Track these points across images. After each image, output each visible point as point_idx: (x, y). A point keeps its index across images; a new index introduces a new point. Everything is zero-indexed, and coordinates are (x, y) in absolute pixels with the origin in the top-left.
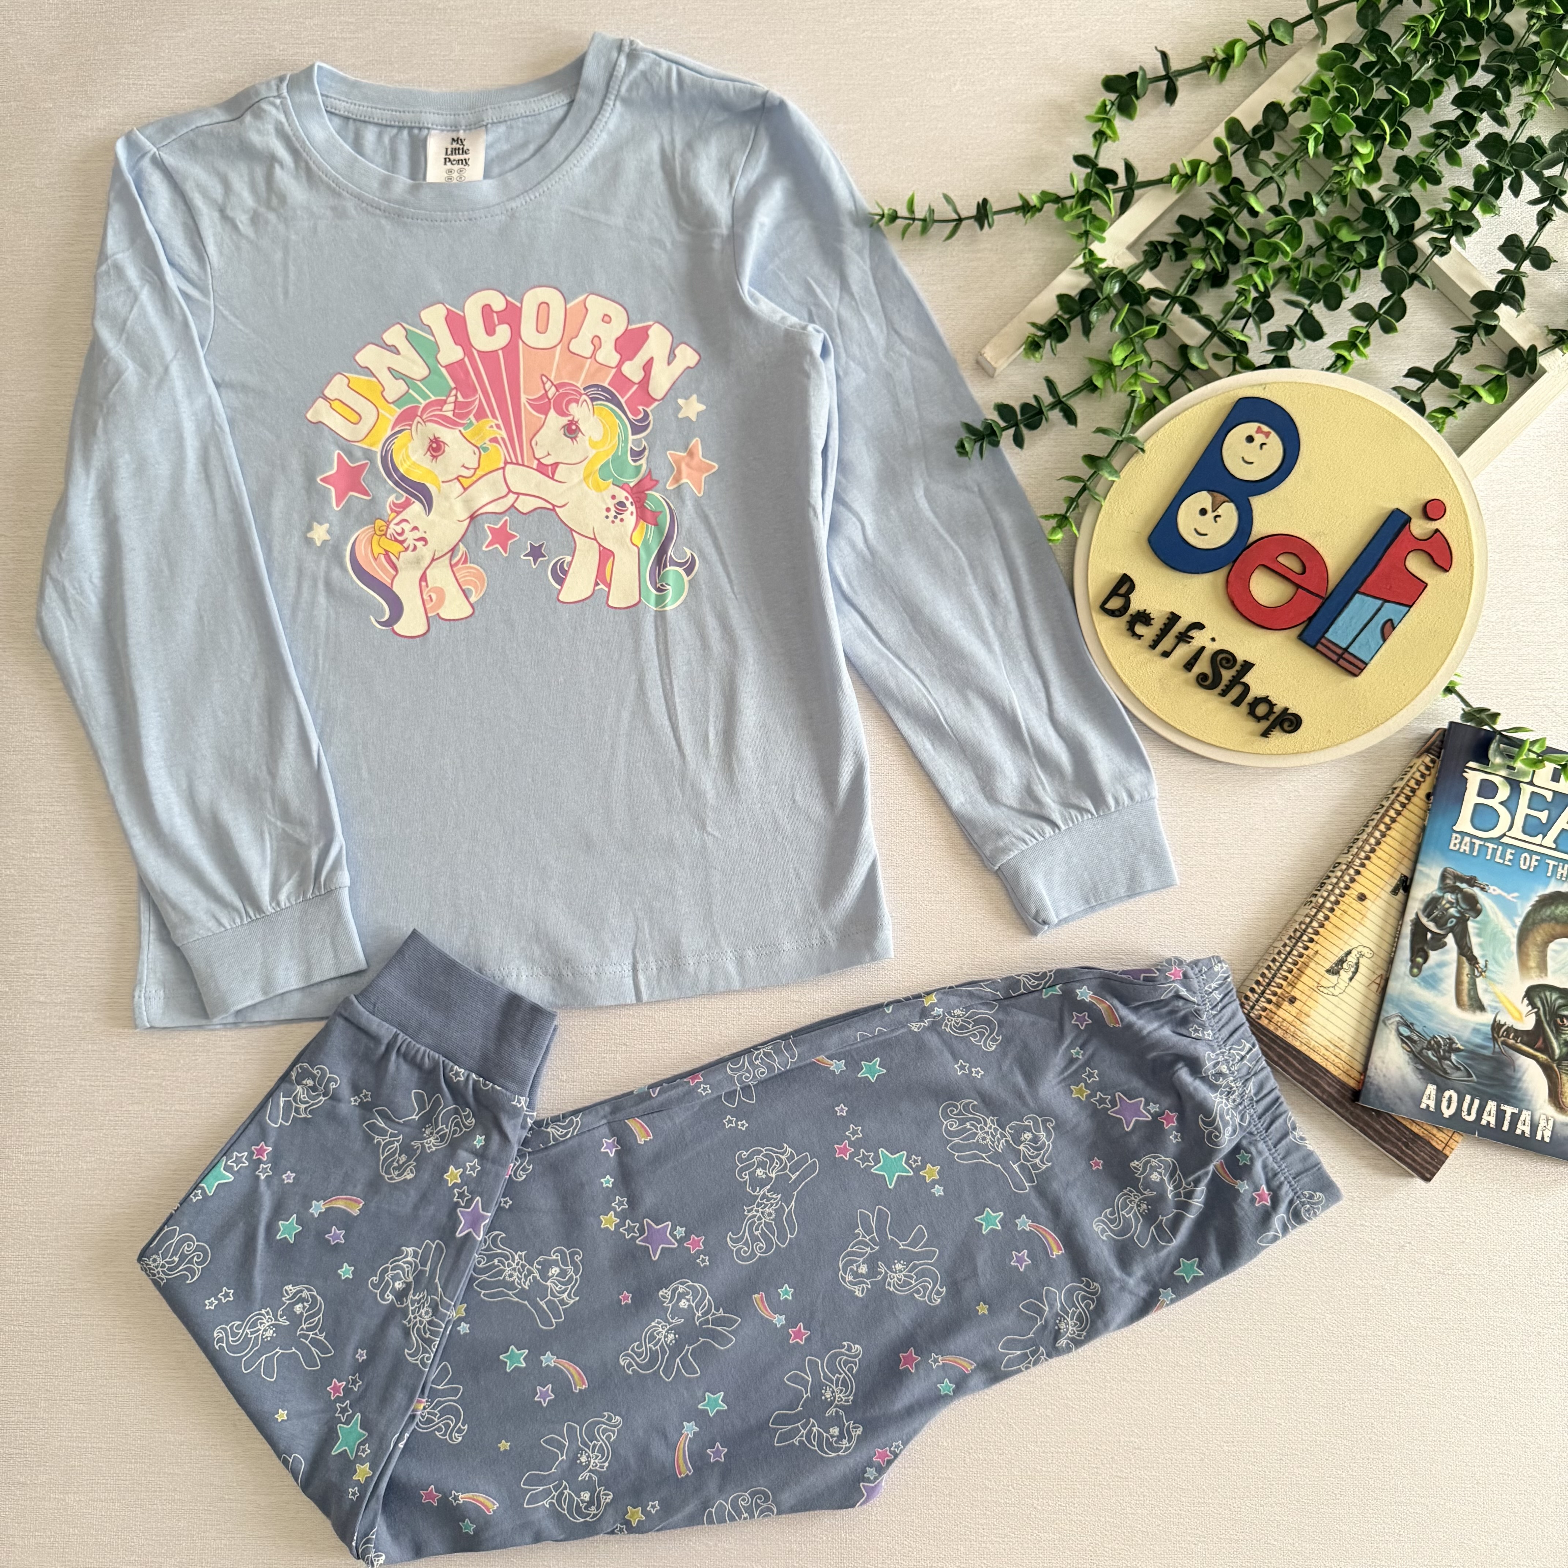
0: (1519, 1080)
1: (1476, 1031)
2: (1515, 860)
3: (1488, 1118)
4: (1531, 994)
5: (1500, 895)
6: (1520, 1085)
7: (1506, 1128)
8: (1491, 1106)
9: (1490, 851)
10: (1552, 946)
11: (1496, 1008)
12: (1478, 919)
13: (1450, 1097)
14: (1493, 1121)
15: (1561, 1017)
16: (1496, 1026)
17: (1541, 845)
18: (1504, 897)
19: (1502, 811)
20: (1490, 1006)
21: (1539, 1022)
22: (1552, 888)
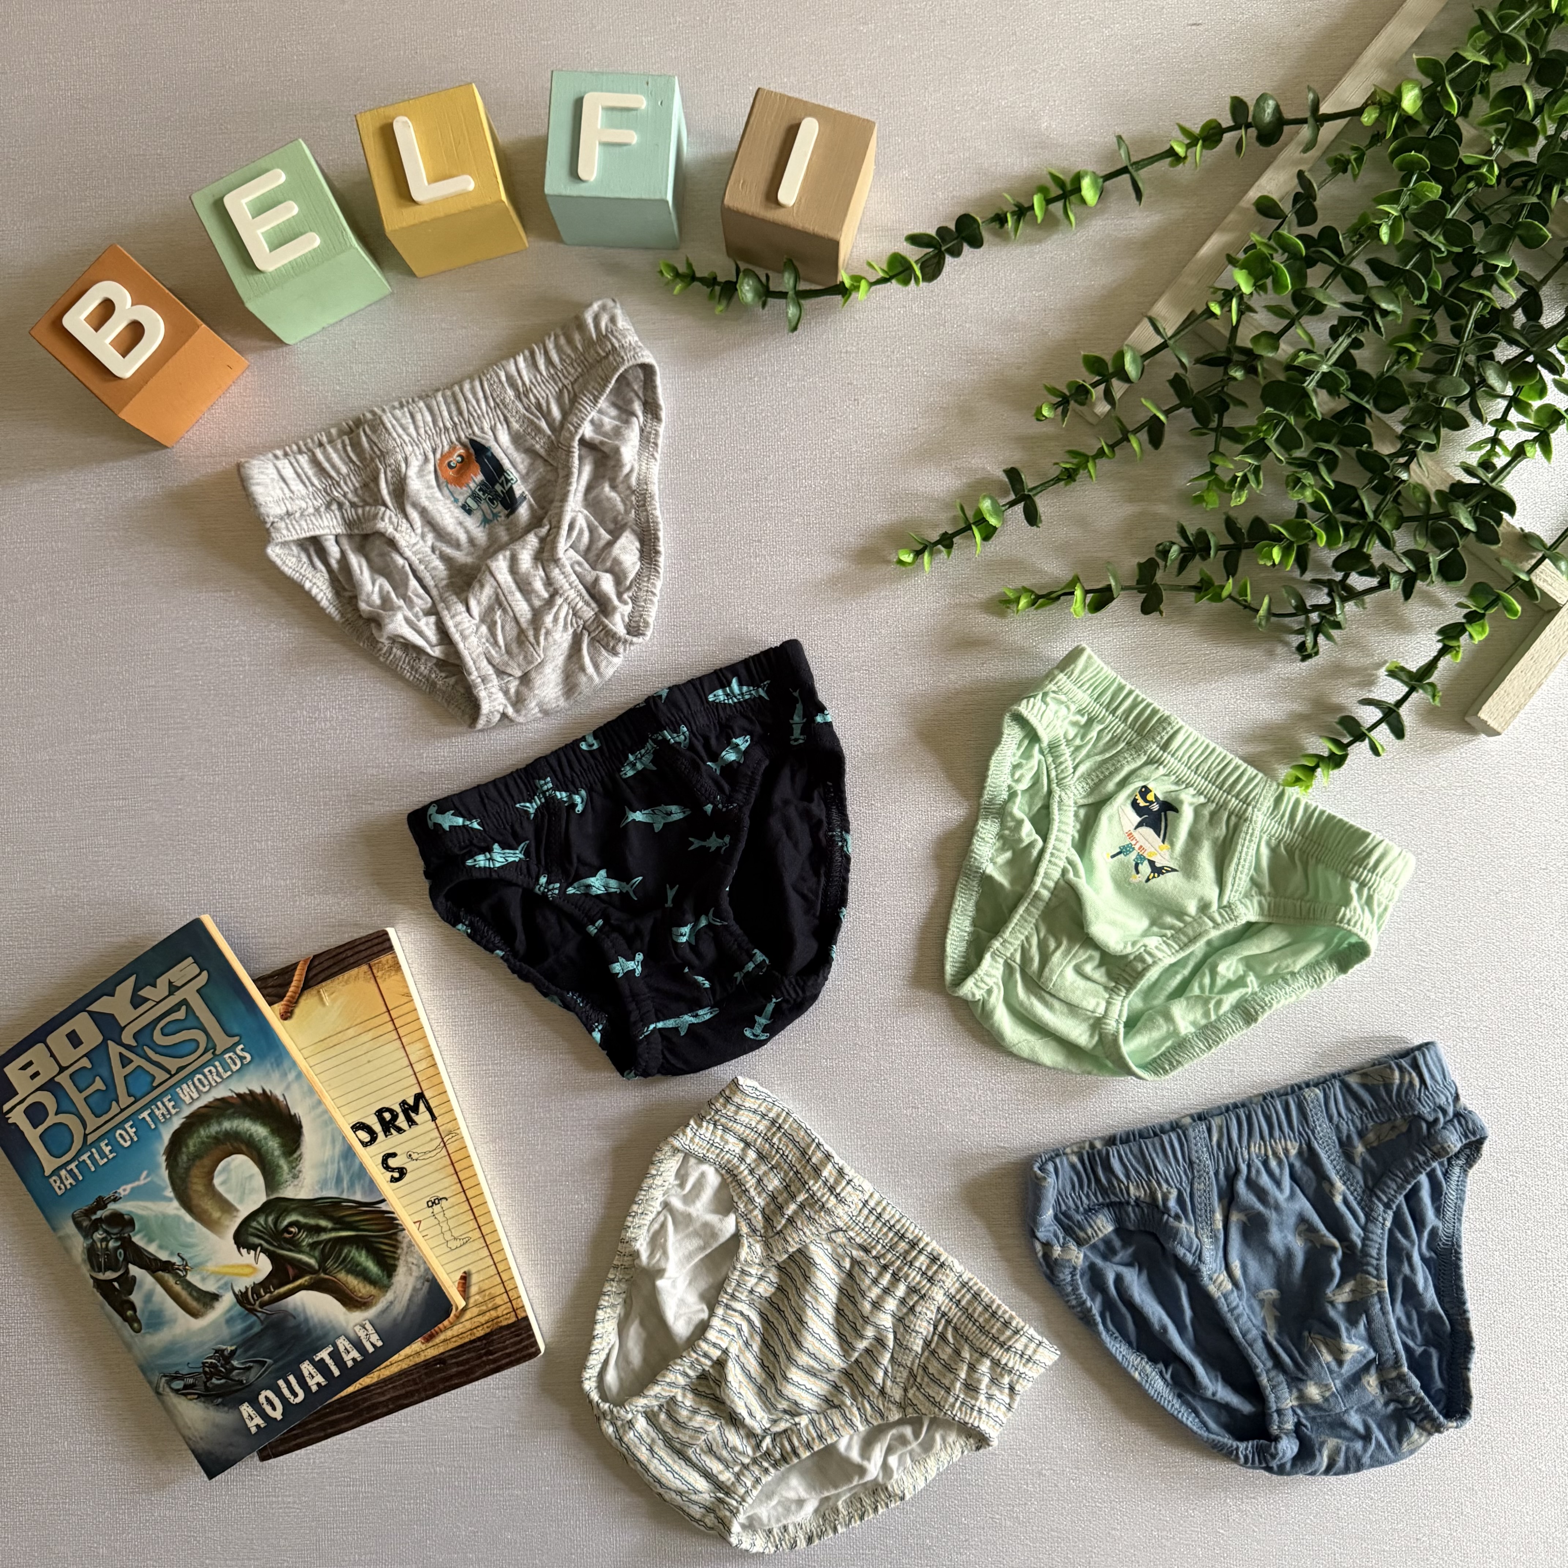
0: (306, 1320)
1: (230, 1321)
2: (116, 1147)
3: (316, 1380)
4: (241, 1240)
5: (133, 1189)
6: (311, 1324)
7: (336, 1372)
8: (306, 1368)
9: (88, 1162)
10: (217, 1181)
11: (226, 1284)
12: (137, 1227)
13: (267, 1398)
14: (319, 1379)
15: (286, 1230)
16: (242, 1299)
17: (122, 1110)
18: (138, 1187)
19: (63, 1118)
20: (219, 1288)
21: (271, 1256)
22: (166, 1136)
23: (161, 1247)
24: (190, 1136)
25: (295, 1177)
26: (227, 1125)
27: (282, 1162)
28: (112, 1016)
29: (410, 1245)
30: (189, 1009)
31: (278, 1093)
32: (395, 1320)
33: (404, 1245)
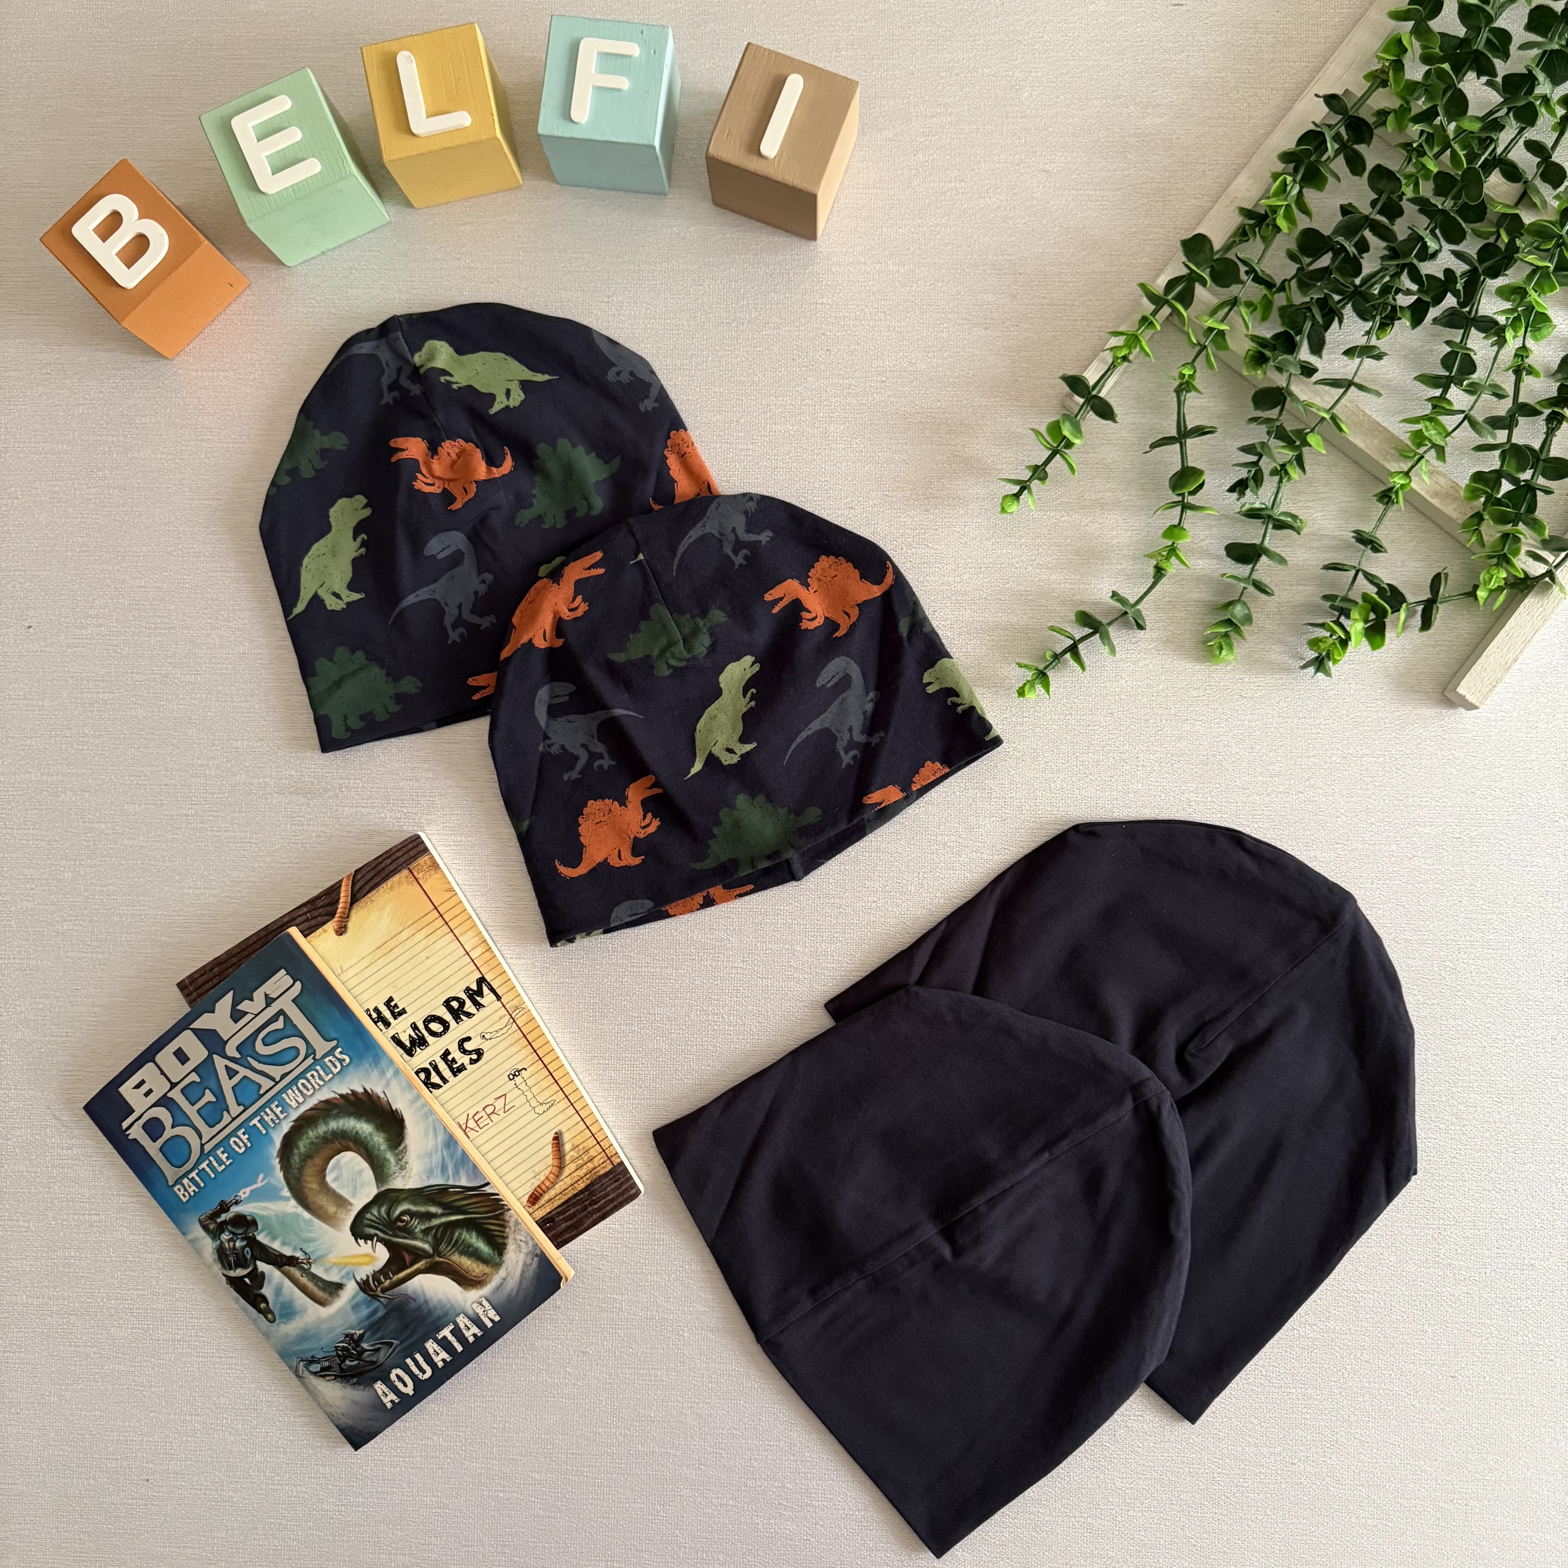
0: (426, 1302)
1: (355, 1307)
2: (231, 1154)
3: (441, 1357)
4: (358, 1231)
5: (252, 1191)
6: (431, 1305)
7: (460, 1348)
8: (431, 1346)
9: (208, 1169)
10: (329, 1179)
11: (348, 1274)
12: (260, 1227)
13: (397, 1376)
14: (444, 1355)
15: (399, 1218)
16: (364, 1286)
17: (234, 1119)
18: (256, 1189)
19: (179, 1130)
20: (342, 1277)
22: (278, 1139)
23: (284, 1243)
24: (300, 1138)
25: (402, 1168)
26: (333, 1125)
27: (389, 1156)
28: (215, 1031)
29: (517, 1223)
30: (287, 1019)
31: (378, 1091)
32: (509, 1295)
33: (511, 1224)
